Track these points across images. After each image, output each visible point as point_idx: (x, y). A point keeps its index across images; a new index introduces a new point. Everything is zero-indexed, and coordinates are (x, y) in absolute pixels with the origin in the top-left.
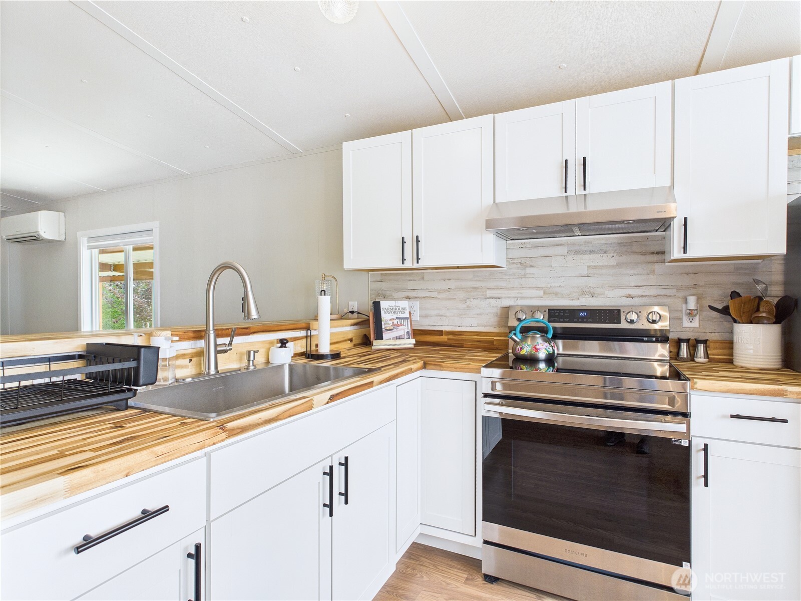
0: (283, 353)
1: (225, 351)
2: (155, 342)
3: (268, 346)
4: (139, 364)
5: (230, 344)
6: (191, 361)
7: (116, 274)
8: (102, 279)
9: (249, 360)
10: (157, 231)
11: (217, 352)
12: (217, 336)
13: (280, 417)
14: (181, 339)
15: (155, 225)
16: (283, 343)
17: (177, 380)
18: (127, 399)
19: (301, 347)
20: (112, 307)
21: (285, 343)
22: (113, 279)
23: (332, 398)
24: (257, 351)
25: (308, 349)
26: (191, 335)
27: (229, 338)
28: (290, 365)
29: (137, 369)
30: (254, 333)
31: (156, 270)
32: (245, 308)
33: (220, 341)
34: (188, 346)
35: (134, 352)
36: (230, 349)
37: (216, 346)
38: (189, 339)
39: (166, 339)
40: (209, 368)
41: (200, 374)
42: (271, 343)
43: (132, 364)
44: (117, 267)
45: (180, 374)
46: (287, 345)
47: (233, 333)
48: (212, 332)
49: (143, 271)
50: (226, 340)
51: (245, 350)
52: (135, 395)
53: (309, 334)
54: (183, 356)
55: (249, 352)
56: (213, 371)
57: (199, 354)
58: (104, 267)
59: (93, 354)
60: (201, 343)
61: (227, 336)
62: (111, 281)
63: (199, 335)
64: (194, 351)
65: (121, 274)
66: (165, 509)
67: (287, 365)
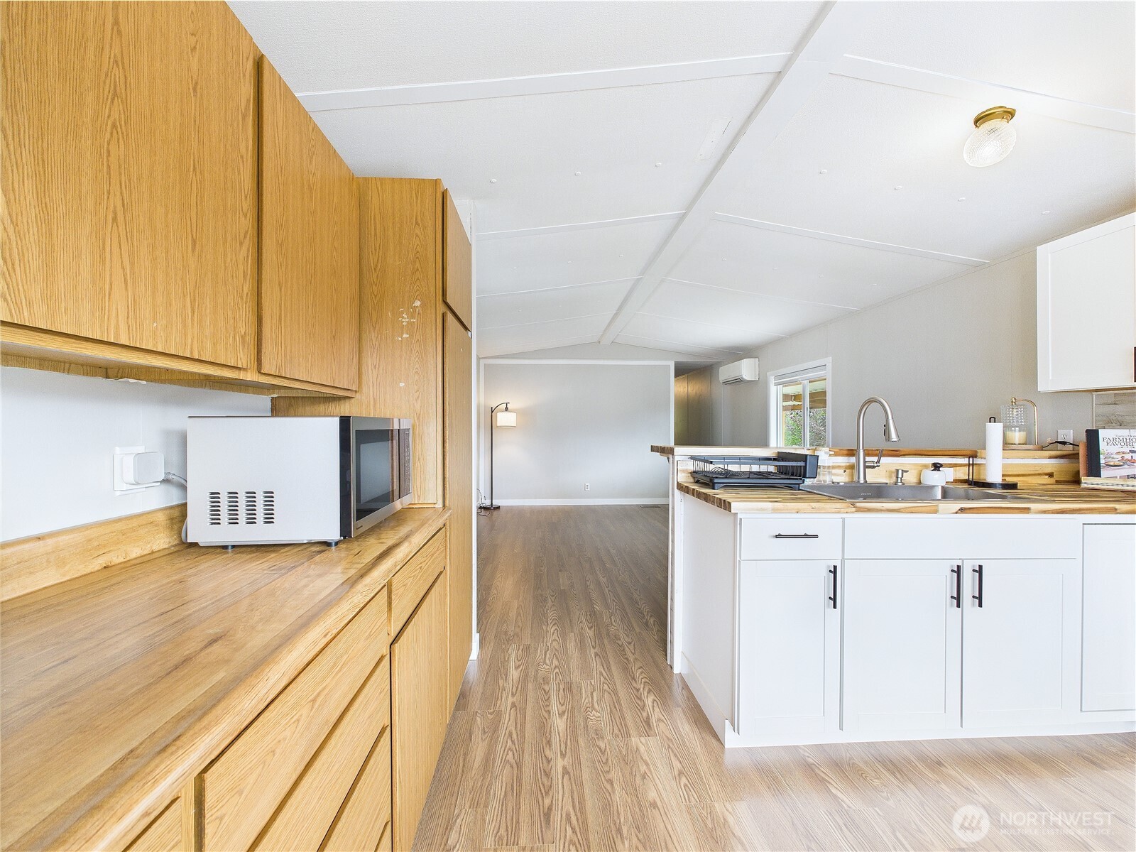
0: (936, 476)
1: (874, 467)
2: (817, 453)
3: (920, 468)
4: (806, 464)
5: (878, 461)
6: (845, 471)
7: (796, 403)
8: (785, 408)
9: (897, 477)
10: (829, 366)
11: (866, 467)
12: (867, 454)
13: (902, 510)
14: (836, 454)
15: (828, 361)
16: (937, 467)
17: (833, 483)
18: (799, 484)
19: (963, 474)
20: (793, 434)
21: (939, 467)
22: (793, 408)
23: (962, 510)
24: (907, 471)
25: (971, 477)
26: (846, 452)
27: (877, 458)
28: (943, 487)
29: (805, 467)
30: (904, 455)
31: (829, 398)
32: (886, 432)
33: (868, 459)
34: (843, 461)
35: (804, 458)
36: (877, 466)
37: (865, 462)
38: (843, 455)
39: (826, 453)
40: (859, 478)
41: (852, 482)
42: (925, 466)
43: (802, 464)
44: (796, 397)
45: (836, 479)
46: (941, 469)
47: (881, 454)
48: (861, 451)
49: (818, 399)
50: (875, 459)
51: (894, 470)
52: (804, 482)
53: (971, 462)
54: (839, 467)
55: (897, 471)
56: (862, 481)
57: (852, 467)
58: (786, 397)
59: (781, 457)
60: (853, 460)
61: (876, 455)
62: (792, 410)
63: (851, 453)
64: (848, 464)
65: (800, 403)
66: (816, 536)
67: (940, 487)
